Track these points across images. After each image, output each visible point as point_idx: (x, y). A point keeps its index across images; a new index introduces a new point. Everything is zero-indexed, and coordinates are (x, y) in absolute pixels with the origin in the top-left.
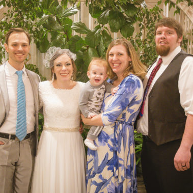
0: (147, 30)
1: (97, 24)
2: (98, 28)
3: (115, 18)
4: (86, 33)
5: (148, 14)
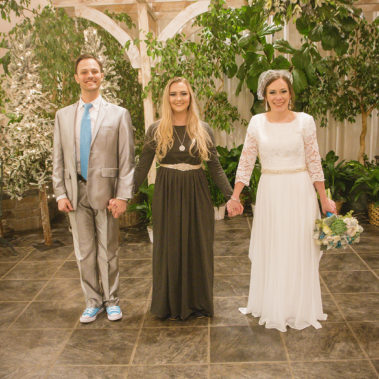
0: (360, 46)
1: (304, 42)
2: (306, 45)
3: (330, 34)
4: (291, 53)
5: (363, 27)
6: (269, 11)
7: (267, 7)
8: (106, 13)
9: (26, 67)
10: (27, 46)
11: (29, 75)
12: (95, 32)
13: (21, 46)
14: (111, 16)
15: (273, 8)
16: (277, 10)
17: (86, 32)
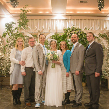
3: (82, 42)
6: (68, 35)
7: (67, 34)
8: (31, 34)
9: (11, 44)
10: (12, 40)
11: (12, 46)
12: (28, 38)
13: (11, 40)
14: (32, 35)
15: (69, 35)
16: (70, 35)
17: (26, 38)
